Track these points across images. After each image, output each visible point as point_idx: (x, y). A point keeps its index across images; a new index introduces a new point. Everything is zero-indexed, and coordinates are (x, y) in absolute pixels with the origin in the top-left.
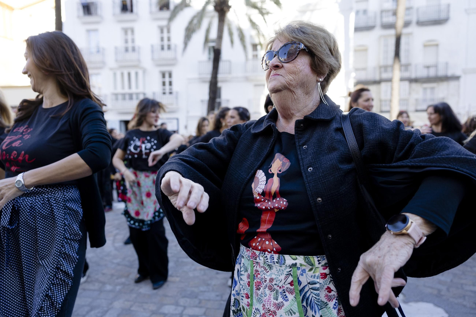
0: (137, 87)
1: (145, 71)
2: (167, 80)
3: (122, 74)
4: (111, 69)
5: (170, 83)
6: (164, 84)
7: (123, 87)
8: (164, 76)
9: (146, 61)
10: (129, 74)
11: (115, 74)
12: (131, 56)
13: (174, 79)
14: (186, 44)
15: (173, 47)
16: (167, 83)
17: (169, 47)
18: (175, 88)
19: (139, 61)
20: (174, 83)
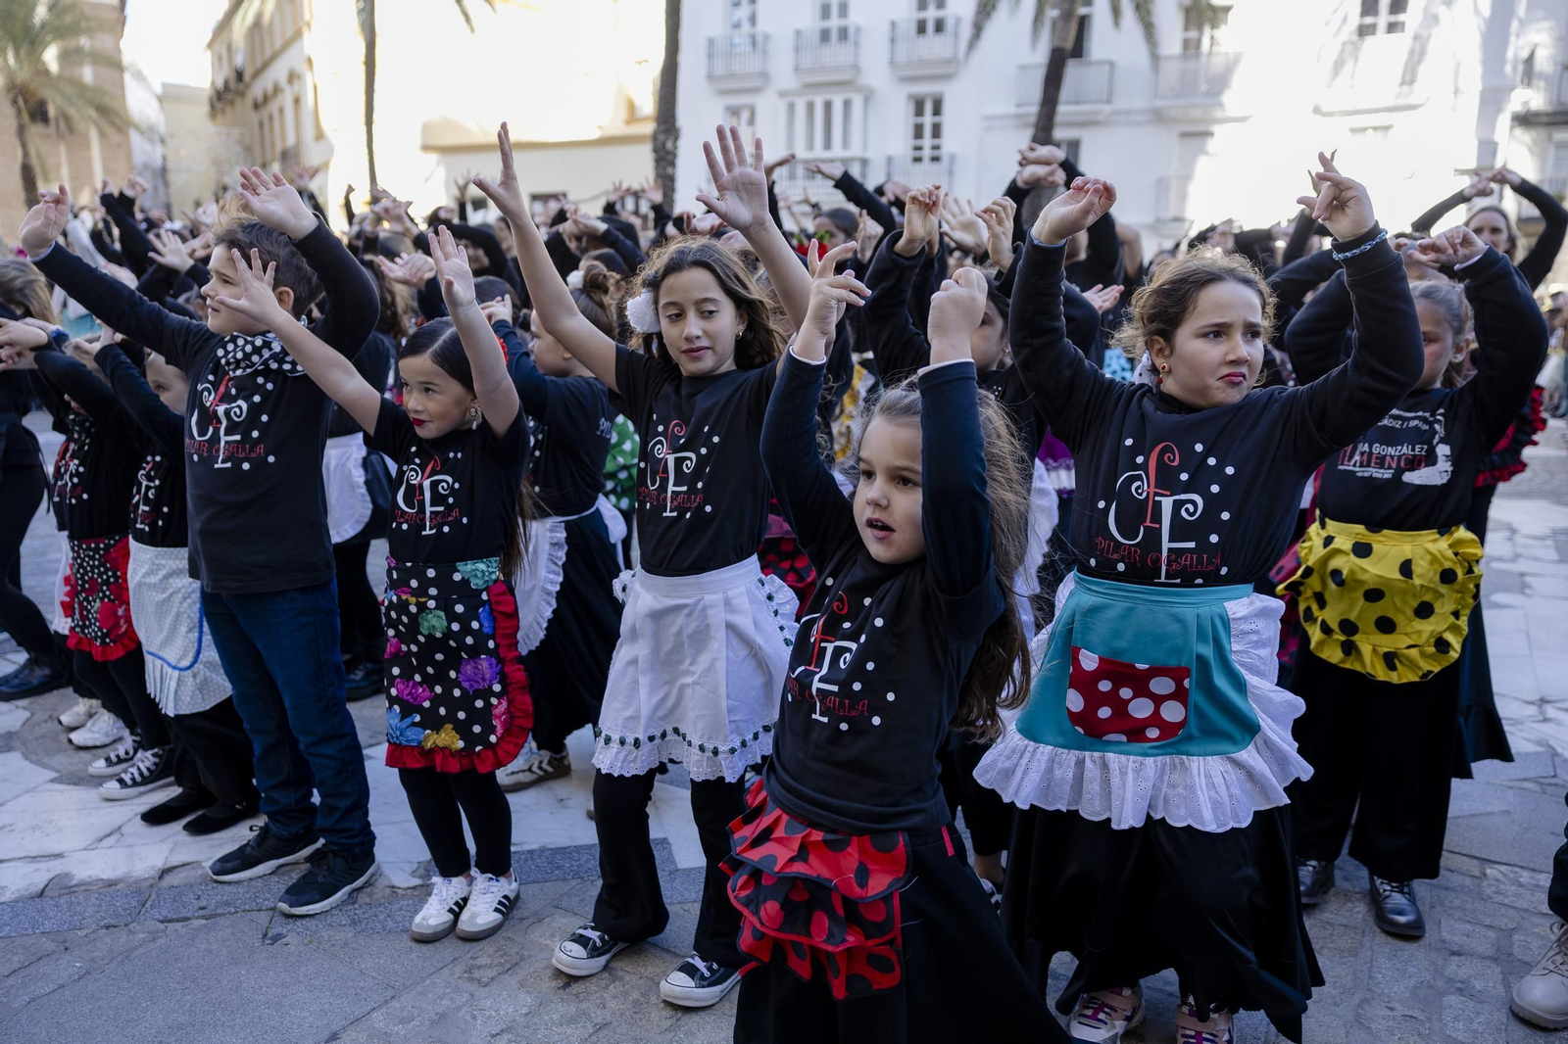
0: (846, 144)
1: (869, 96)
2: (928, 120)
3: (810, 107)
4: (782, 94)
5: (937, 131)
6: (918, 132)
7: (810, 146)
8: (919, 110)
9: (876, 69)
10: (828, 106)
11: (791, 107)
12: (836, 55)
13: (947, 119)
14: (978, 29)
15: (950, 24)
16: (928, 131)
17: (939, 27)
18: (949, 144)
19: (856, 68)
20: (946, 131)
